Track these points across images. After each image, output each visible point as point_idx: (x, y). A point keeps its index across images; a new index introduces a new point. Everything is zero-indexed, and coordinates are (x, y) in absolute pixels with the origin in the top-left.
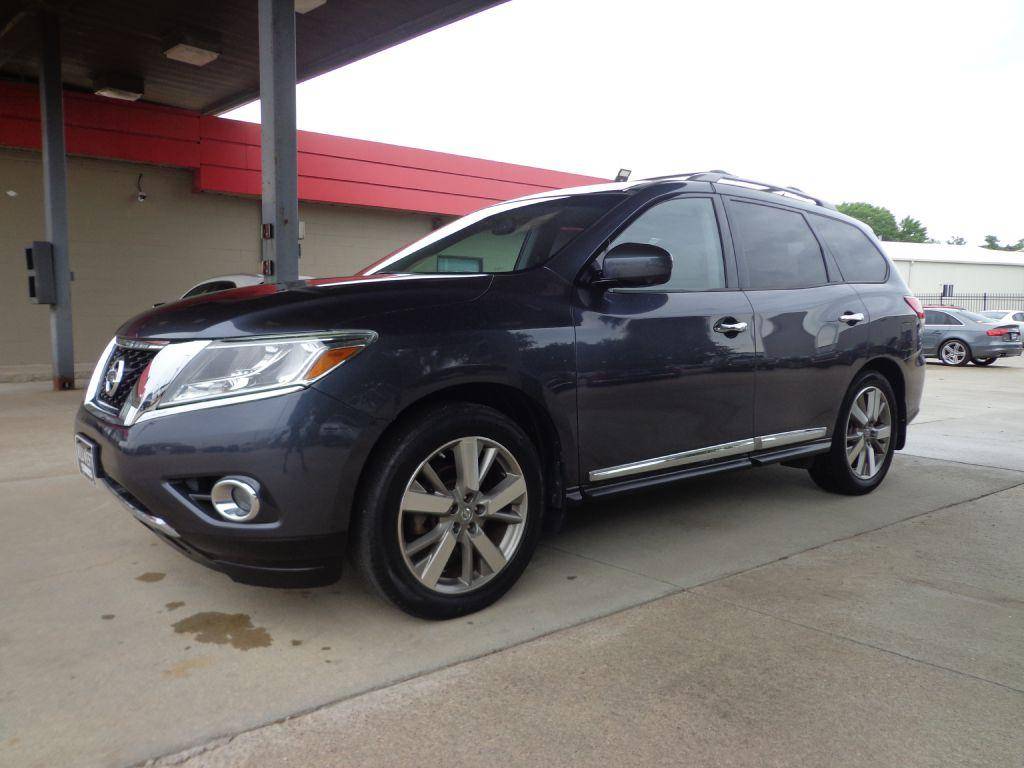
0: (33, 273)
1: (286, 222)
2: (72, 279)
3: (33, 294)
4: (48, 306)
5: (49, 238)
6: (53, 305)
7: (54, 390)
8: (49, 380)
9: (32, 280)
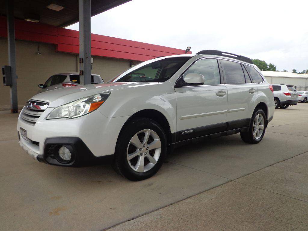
0: (4, 76)
1: (87, 58)
2: (17, 78)
3: (4, 82)
4: (9, 86)
5: (10, 65)
6: (11, 86)
7: (11, 113)
8: (10, 110)
9: (4, 78)
